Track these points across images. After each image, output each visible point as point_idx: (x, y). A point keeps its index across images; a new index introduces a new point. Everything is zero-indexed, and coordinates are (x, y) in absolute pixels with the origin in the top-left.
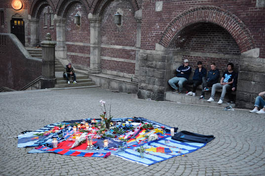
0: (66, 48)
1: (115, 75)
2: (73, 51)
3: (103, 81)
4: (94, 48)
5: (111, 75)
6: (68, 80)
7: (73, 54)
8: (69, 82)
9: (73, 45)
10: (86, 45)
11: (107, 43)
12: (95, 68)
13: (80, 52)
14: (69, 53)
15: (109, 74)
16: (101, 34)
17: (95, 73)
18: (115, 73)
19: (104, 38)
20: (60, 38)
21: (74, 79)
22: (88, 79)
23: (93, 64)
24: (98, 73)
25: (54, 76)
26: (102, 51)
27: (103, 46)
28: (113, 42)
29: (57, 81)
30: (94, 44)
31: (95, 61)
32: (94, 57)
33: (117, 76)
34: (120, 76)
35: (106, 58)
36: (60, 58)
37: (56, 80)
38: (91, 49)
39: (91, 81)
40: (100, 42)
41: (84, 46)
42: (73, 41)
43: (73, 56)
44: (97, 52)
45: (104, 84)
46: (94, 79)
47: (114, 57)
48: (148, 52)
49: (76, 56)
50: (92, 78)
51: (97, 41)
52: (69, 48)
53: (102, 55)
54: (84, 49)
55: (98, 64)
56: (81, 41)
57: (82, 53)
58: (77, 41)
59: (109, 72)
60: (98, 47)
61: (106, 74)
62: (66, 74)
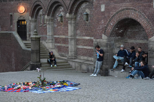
0: (54, 40)
1: (85, 60)
2: (59, 43)
3: (77, 65)
4: (71, 39)
5: (83, 60)
6: (51, 64)
7: (59, 45)
8: (52, 66)
9: (58, 38)
10: (67, 37)
11: (80, 35)
12: (72, 55)
13: (63, 43)
14: (56, 45)
15: (82, 59)
16: (76, 29)
18: (86, 58)
19: (78, 32)
20: (49, 33)
21: (55, 63)
22: (67, 64)
23: (71, 51)
24: (74, 59)
25: (40, 61)
26: (77, 42)
27: (78, 37)
28: (84, 34)
29: (42, 65)
30: (71, 36)
31: (72, 49)
32: (71, 46)
33: (87, 60)
34: (89, 61)
35: (80, 47)
36: (50, 48)
37: (41, 64)
38: (69, 40)
39: (69, 65)
40: (75, 35)
41: (66, 38)
42: (58, 35)
43: (59, 46)
44: (73, 42)
45: (78, 67)
46: (71, 63)
47: (85, 45)
48: (98, 40)
50: (69, 62)
51: (73, 34)
52: (56, 40)
53: (77, 45)
54: (65, 41)
55: (74, 51)
56: (64, 35)
57: (65, 43)
58: (61, 35)
59: (82, 57)
60: (74, 39)
61: (80, 59)
62: (49, 60)
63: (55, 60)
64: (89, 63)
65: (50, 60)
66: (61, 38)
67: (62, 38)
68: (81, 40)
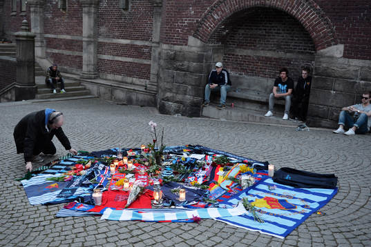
0: (45, 43)
1: (116, 81)
2: (56, 48)
3: (102, 89)
4: (89, 43)
5: (113, 80)
6: (53, 88)
7: (56, 51)
8: (55, 91)
9: (55, 39)
10: (76, 38)
11: (108, 37)
12: (90, 71)
13: (66, 49)
14: (49, 51)
15: (110, 80)
16: (98, 23)
17: (91, 79)
18: (119, 78)
19: (103, 29)
20: (36, 30)
21: (62, 86)
22: (80, 87)
23: (87, 65)
24: (94, 79)
25: (34, 82)
26: (100, 48)
27: (101, 40)
28: (117, 34)
29: (39, 90)
30: (89, 37)
31: (90, 61)
32: (88, 56)
33: (122, 82)
34: (126, 83)
35: (106, 57)
36: (37, 57)
37: (37, 88)
38: (84, 44)
39: (85, 89)
40: (97, 34)
41: (73, 40)
42: (55, 33)
43: (56, 54)
44: (92, 48)
45: (104, 94)
46: (89, 86)
47: (117, 55)
49: (60, 54)
50: (86, 85)
51: (92, 33)
52: (50, 43)
53: (99, 52)
54: (69, 45)
55: (94, 65)
56: (68, 34)
57: (70, 49)
58: (61, 33)
59: (110, 77)
60: (94, 42)
61: (106, 79)
62: (50, 79)
63: (61, 80)
64: (132, 88)
65: (53, 79)
66: (61, 39)
67: (64, 39)
68: (109, 44)
